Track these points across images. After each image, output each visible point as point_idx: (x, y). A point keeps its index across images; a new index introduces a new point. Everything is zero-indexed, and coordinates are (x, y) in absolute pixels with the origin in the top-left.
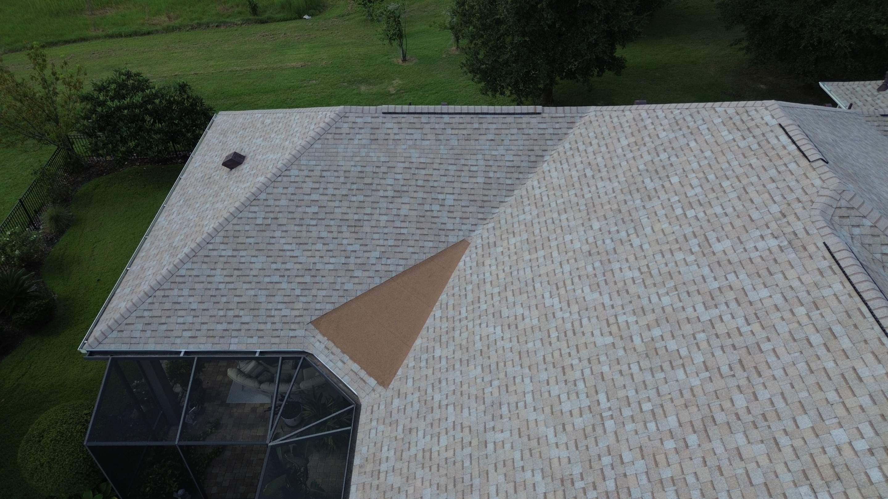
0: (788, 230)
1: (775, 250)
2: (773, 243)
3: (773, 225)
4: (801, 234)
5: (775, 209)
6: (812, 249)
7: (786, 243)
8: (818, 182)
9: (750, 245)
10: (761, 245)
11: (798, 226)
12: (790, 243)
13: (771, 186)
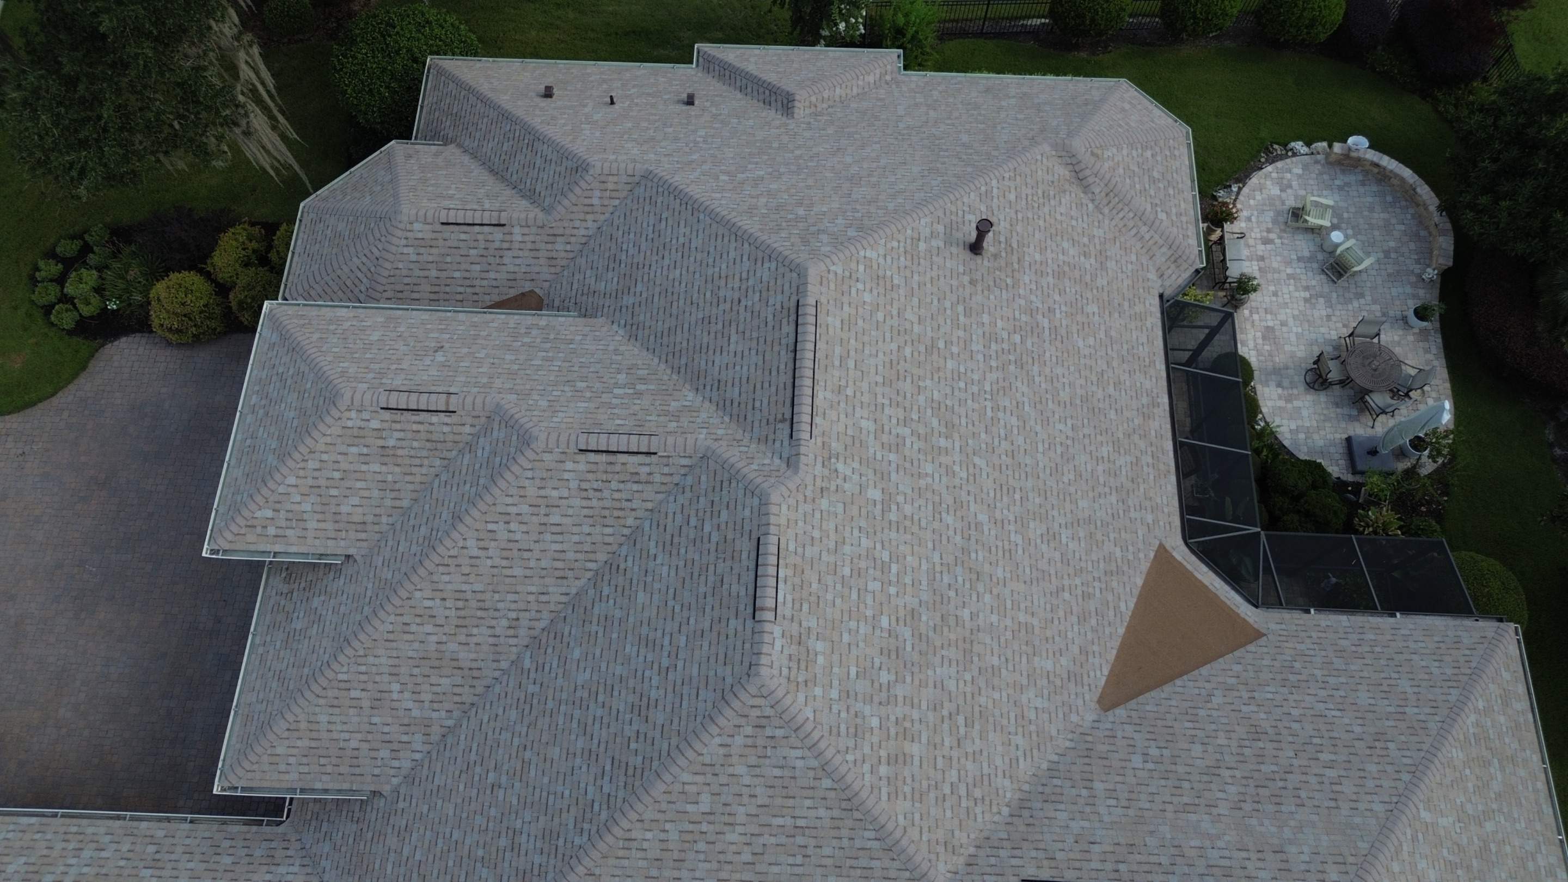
0: (826, 472)
1: (841, 459)
2: (840, 466)
3: (833, 488)
4: (820, 459)
5: (824, 504)
6: (819, 443)
7: (833, 460)
8: (784, 507)
9: (856, 477)
10: (849, 473)
11: (818, 469)
12: (830, 458)
13: (816, 534)
